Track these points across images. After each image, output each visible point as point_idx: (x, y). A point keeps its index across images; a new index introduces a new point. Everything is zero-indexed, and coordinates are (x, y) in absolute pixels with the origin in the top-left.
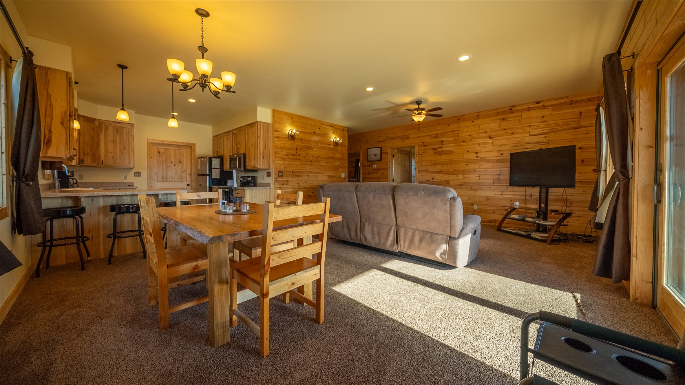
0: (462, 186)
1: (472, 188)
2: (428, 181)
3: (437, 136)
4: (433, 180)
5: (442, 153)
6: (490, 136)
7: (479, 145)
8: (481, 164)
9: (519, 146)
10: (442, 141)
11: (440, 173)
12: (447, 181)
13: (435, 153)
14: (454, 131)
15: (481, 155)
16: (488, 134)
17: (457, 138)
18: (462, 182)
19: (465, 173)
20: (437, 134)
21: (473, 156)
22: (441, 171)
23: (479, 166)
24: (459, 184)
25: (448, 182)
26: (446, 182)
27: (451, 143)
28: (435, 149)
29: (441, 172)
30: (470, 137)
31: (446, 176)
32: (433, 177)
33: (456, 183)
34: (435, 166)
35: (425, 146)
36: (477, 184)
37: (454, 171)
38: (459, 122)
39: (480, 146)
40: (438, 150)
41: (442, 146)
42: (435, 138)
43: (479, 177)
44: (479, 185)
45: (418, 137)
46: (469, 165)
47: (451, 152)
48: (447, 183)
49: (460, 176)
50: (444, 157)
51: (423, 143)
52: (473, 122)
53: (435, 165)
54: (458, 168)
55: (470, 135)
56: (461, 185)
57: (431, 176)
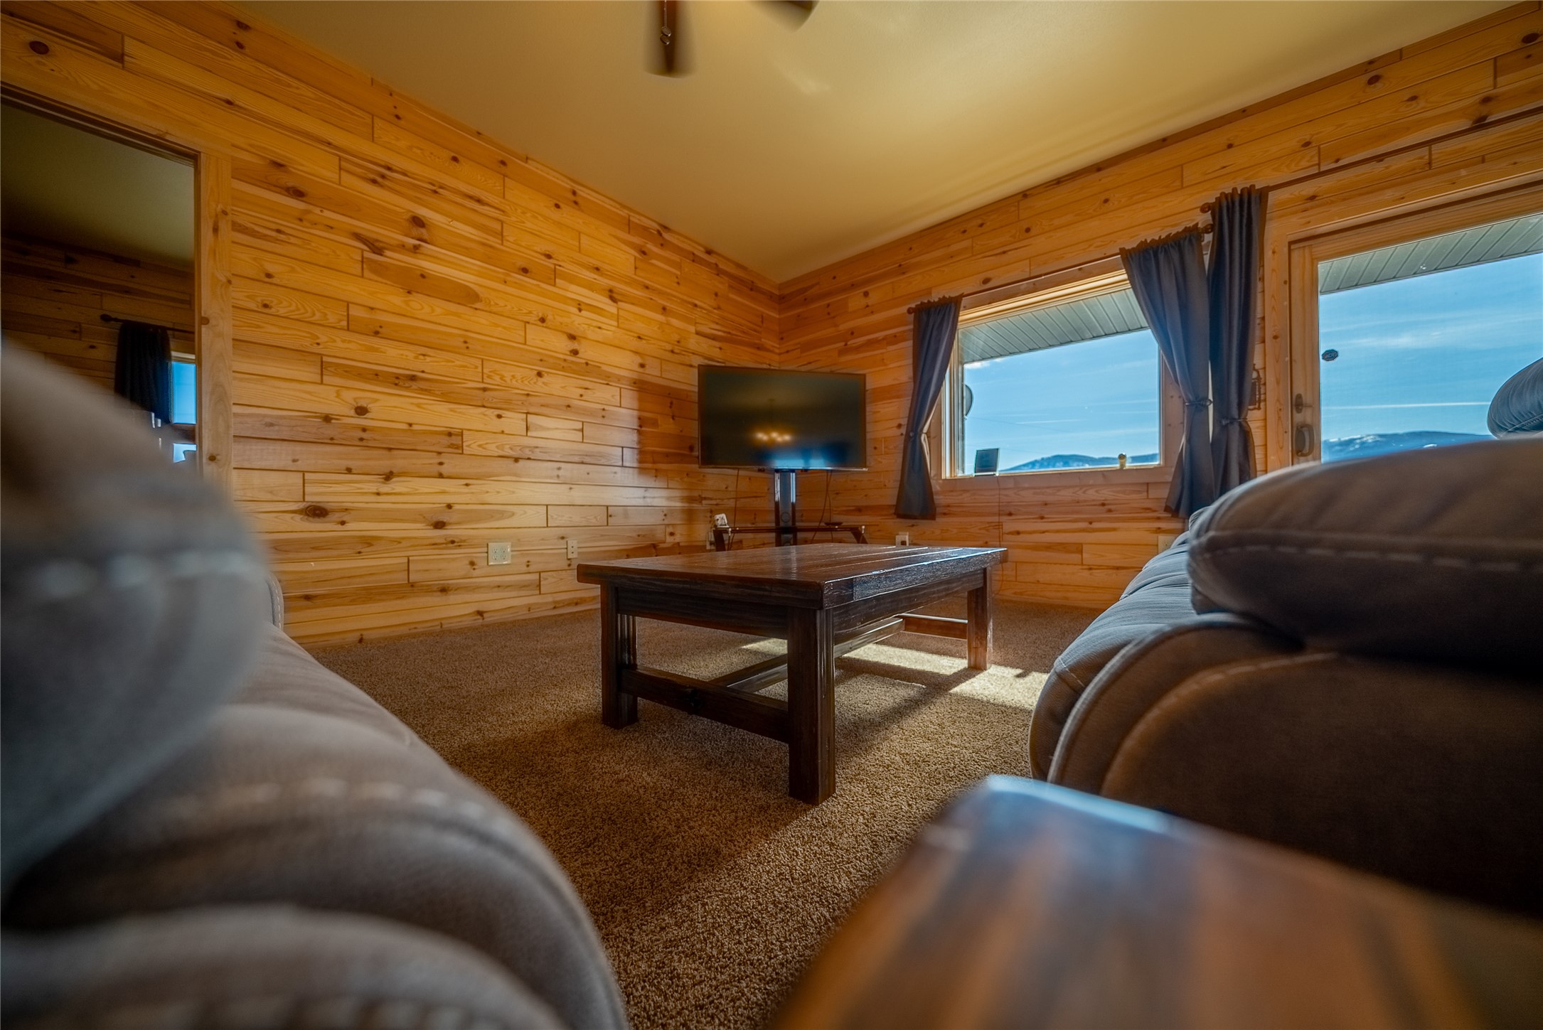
0: (521, 463)
1: (561, 473)
2: (327, 419)
3: (383, 177)
4: (361, 421)
5: (416, 283)
6: (611, 291)
7: (580, 310)
8: (587, 384)
9: (677, 354)
10: (418, 222)
11: (407, 388)
12: (450, 434)
13: (381, 271)
14: (479, 201)
15: (589, 352)
16: (605, 282)
17: (494, 241)
18: (523, 447)
19: (532, 410)
20: (389, 169)
21: (560, 345)
22: (413, 378)
23: (582, 391)
24: (508, 452)
25: (456, 440)
26: (446, 440)
27: (468, 252)
28: (376, 247)
29: (415, 385)
30: (549, 263)
31: (443, 408)
32: (363, 403)
33: (493, 449)
34: (375, 342)
35: (298, 194)
36: (577, 459)
37: (485, 390)
38: (505, 176)
39: (583, 313)
40: (393, 257)
41: (416, 248)
42: (374, 182)
43: (582, 430)
44: (582, 463)
45: (229, 102)
46: (546, 379)
47: (468, 297)
48: (452, 446)
49: (514, 421)
50: (426, 309)
51: (279, 165)
52: (557, 206)
53: (377, 333)
54: (502, 378)
55: (549, 257)
56: (516, 460)
57: (349, 396)
